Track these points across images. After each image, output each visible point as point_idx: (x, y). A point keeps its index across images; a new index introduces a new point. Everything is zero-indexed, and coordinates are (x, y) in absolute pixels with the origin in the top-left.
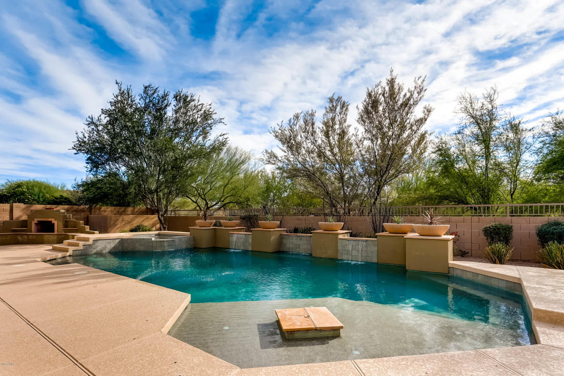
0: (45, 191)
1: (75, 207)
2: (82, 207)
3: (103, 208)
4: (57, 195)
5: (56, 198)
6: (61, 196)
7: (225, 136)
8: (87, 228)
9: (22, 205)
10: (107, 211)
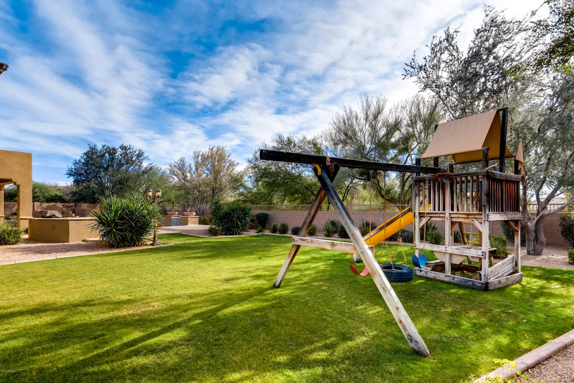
0: (44, 191)
1: (67, 204)
2: (71, 204)
3: (83, 205)
4: (53, 193)
5: (52, 196)
6: (56, 195)
7: (152, 165)
8: (74, 215)
9: (39, 203)
10: (84, 206)
